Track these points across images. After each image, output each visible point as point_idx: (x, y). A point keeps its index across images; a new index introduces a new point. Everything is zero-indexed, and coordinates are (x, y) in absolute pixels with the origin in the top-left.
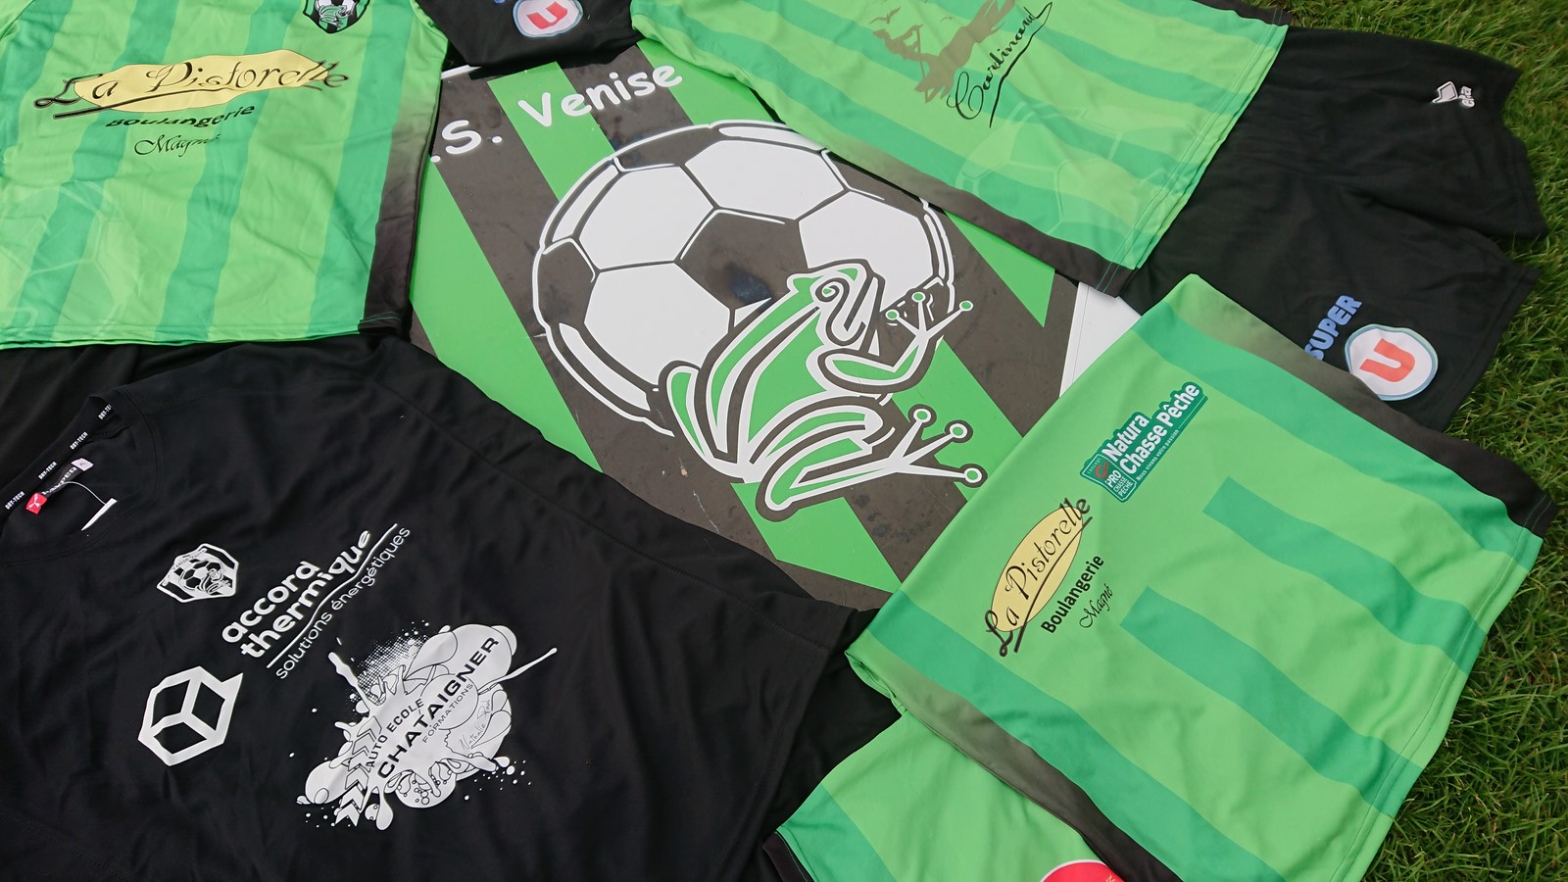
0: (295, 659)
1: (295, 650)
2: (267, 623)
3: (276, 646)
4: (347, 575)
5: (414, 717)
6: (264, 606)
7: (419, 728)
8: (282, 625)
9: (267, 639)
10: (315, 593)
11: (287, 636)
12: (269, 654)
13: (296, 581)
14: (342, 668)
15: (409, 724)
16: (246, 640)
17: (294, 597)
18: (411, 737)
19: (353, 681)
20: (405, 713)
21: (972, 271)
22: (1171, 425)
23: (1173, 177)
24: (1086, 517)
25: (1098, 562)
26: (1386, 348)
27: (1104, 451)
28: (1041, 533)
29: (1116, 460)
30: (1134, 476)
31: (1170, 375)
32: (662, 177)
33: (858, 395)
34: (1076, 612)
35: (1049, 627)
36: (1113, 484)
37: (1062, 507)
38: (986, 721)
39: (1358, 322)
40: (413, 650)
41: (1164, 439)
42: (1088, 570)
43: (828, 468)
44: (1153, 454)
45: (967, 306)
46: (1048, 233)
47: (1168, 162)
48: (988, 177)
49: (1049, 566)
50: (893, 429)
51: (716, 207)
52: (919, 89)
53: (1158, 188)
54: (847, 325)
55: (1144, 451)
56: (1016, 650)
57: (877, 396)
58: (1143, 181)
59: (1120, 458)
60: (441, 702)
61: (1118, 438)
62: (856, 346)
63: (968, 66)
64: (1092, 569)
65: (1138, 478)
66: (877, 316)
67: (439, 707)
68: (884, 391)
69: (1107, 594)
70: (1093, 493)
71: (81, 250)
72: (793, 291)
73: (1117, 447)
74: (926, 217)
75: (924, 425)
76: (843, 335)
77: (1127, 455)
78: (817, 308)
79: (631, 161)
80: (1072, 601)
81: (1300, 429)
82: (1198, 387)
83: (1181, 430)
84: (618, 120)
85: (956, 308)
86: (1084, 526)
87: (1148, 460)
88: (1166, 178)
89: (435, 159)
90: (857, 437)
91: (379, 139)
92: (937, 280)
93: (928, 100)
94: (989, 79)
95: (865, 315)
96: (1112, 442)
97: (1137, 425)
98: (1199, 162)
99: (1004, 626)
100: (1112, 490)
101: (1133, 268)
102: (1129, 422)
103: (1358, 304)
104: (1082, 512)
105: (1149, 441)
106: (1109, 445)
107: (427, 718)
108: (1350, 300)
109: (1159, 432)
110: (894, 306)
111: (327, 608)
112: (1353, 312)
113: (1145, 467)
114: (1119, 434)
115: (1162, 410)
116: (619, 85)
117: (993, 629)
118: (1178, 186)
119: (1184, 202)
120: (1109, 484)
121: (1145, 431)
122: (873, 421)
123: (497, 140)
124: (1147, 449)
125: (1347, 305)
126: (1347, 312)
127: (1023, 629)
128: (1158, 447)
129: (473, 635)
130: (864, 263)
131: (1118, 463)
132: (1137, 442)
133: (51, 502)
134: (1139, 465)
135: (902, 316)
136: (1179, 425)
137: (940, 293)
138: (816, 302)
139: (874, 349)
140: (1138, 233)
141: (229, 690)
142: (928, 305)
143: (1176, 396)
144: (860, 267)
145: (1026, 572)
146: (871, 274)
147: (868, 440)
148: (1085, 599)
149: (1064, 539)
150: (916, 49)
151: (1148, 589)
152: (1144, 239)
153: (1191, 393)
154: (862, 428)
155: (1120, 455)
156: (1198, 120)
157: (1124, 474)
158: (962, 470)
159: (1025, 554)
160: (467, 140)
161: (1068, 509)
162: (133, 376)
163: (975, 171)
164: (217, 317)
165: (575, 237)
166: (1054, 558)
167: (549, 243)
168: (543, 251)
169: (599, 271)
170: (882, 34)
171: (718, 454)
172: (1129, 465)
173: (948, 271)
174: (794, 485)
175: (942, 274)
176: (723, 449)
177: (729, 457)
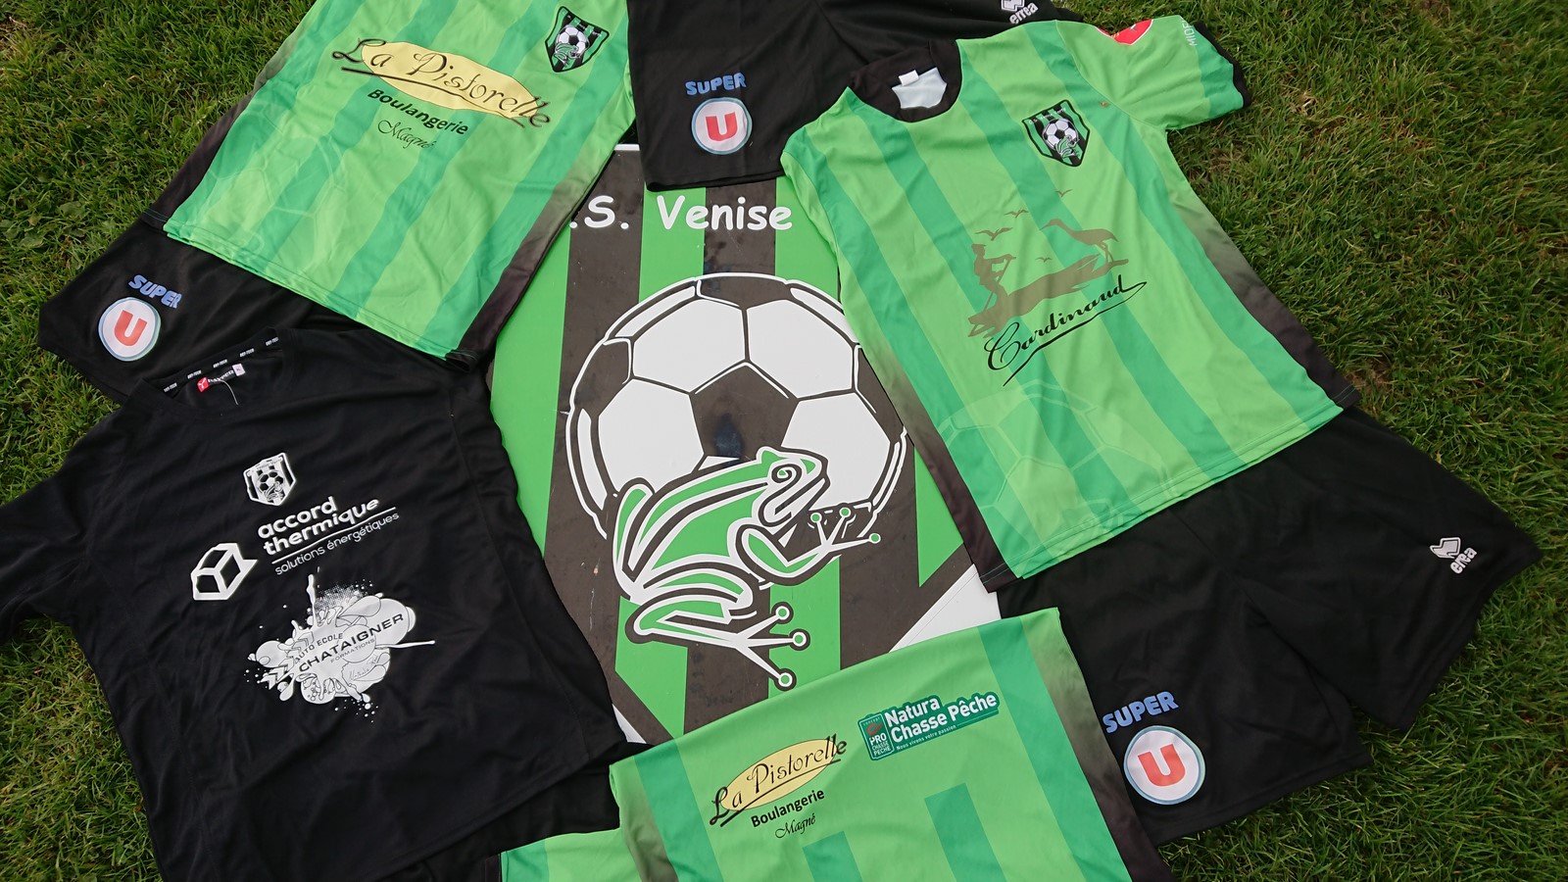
0: (290, 565)
1: (292, 559)
2: (286, 535)
3: (285, 551)
4: (348, 524)
5: (333, 643)
6: (292, 521)
7: (332, 652)
8: (295, 539)
9: (282, 545)
10: (323, 529)
11: (294, 548)
12: (278, 555)
13: (319, 512)
14: (311, 590)
15: (327, 647)
16: (270, 540)
17: (313, 522)
18: (326, 655)
19: (313, 600)
20: (330, 638)
21: (901, 509)
22: (954, 719)
23: (1113, 511)
24: (837, 757)
25: (820, 795)
26: (1170, 754)
27: (887, 714)
28: (799, 751)
29: (890, 725)
30: (895, 744)
31: (986, 678)
32: (722, 314)
33: (749, 571)
34: (781, 821)
35: (756, 821)
36: (875, 743)
37: (828, 739)
38: (666, 862)
39: (1165, 720)
40: (355, 598)
41: (940, 727)
42: (809, 797)
43: (692, 619)
44: (924, 734)
45: (875, 539)
46: (979, 508)
47: (1119, 496)
48: (968, 434)
49: (788, 777)
50: (755, 613)
51: (747, 359)
52: (972, 320)
53: (1092, 515)
54: (778, 510)
55: (917, 730)
56: (722, 825)
57: (761, 580)
58: (1085, 504)
59: (894, 725)
60: (351, 642)
61: (905, 709)
62: (773, 531)
63: (1025, 319)
64: (812, 798)
65: (898, 748)
66: (806, 512)
67: (349, 645)
68: (769, 577)
69: (810, 821)
70: (856, 741)
71: (310, 205)
72: (759, 460)
73: (898, 716)
74: (897, 445)
75: (779, 622)
76: (770, 516)
77: (902, 726)
78: (766, 484)
79: (710, 289)
80: (784, 811)
81: (1047, 778)
82: (997, 701)
83: (958, 728)
84: (722, 245)
85: (866, 537)
86: (831, 763)
87: (915, 737)
88: (1107, 509)
89: (574, 225)
90: (727, 605)
91: (543, 191)
92: (868, 505)
93: (973, 334)
94: (1031, 341)
95: (795, 509)
96: (897, 711)
97: (928, 707)
98: (1143, 510)
99: (726, 803)
100: (870, 748)
101: (1018, 577)
102: (924, 701)
103: (1175, 706)
104: (838, 752)
105: (928, 723)
106: (893, 712)
107: (338, 649)
108: (1171, 698)
109: (942, 719)
110: (821, 511)
111: (324, 544)
112: (1166, 709)
113: (910, 742)
114: (907, 707)
115: (957, 704)
116: (741, 210)
117: (717, 802)
118: (1110, 523)
119: (1105, 539)
120: (872, 742)
121: (932, 713)
122: (746, 598)
123: (625, 226)
124: (922, 729)
125: (1166, 701)
126: (1160, 707)
127: (738, 812)
128: (931, 731)
129: (394, 607)
130: (824, 462)
131: (890, 729)
132: (918, 720)
133: (212, 387)
134: (906, 738)
135: (822, 522)
136: (961, 722)
137: (863, 516)
138: (769, 479)
139: (784, 541)
140: (1043, 549)
141: (246, 566)
142: (848, 522)
143: (976, 698)
144: (819, 464)
145: (770, 772)
146: (823, 474)
147: (733, 612)
148: (794, 817)
149: (812, 764)
150: (997, 278)
151: (842, 833)
152: (1043, 557)
153: (990, 701)
154: (735, 600)
155: (897, 723)
156: (1177, 468)
157: (889, 739)
158: (780, 672)
159: (778, 760)
160: (604, 217)
161: (831, 743)
162: (302, 323)
163: (962, 423)
164: (370, 303)
165: (633, 339)
166: (794, 774)
167: (612, 336)
168: (604, 342)
169: (633, 377)
170: (979, 249)
171: (626, 568)
172: (898, 734)
173: (882, 501)
174: (662, 621)
175: (876, 501)
176: (632, 565)
177: (633, 575)
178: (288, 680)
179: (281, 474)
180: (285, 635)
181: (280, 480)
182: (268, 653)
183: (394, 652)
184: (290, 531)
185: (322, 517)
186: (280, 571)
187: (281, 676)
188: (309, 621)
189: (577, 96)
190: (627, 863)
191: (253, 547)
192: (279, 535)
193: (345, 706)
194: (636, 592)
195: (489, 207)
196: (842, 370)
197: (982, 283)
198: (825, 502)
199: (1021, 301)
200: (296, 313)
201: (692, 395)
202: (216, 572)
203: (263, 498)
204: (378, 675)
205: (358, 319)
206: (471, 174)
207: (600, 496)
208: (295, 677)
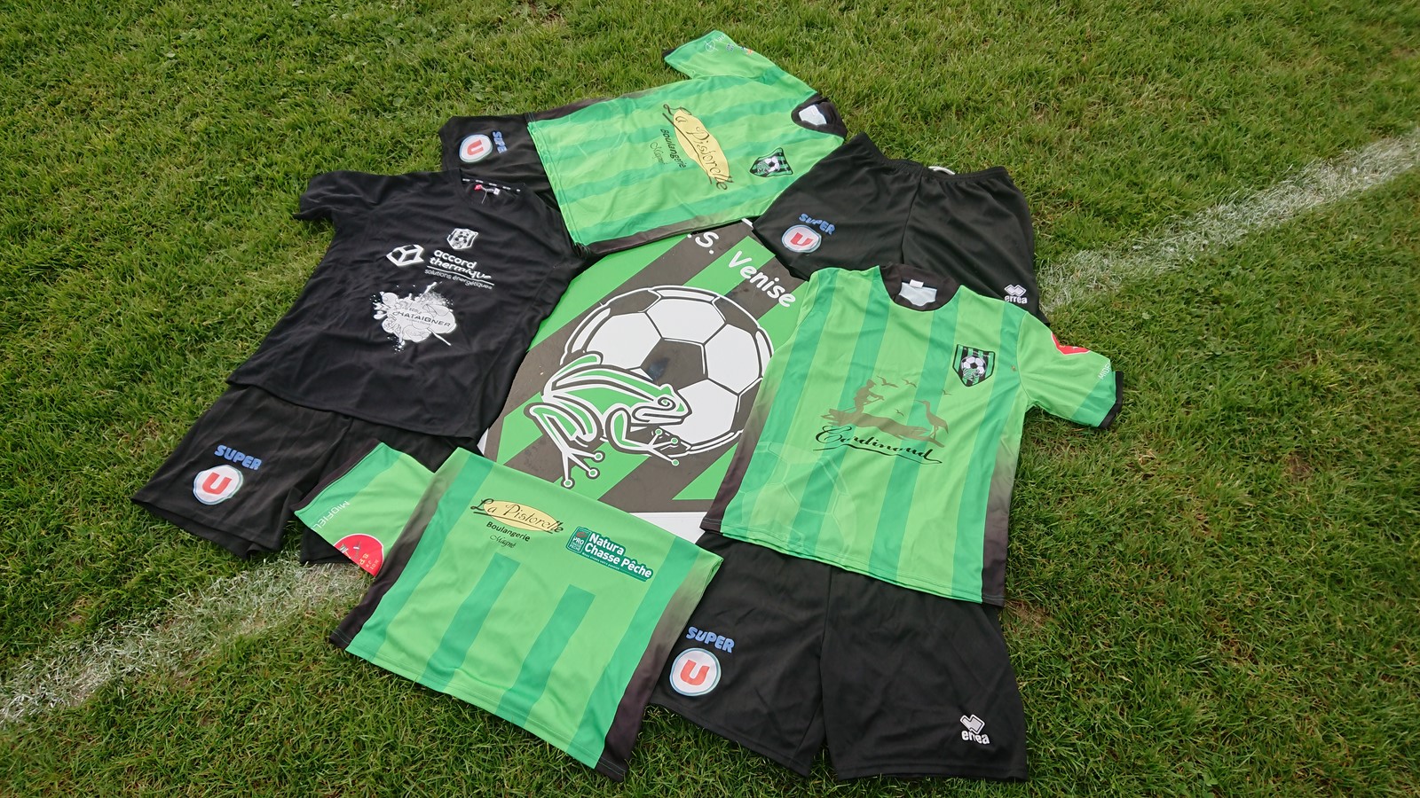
0: (433, 273)
1: (435, 272)
2: (445, 261)
3: (437, 266)
5: (415, 313)
6: (452, 258)
7: (411, 316)
8: (445, 265)
9: (438, 263)
10: (460, 270)
11: (442, 268)
12: (432, 266)
13: (466, 264)
14: (429, 287)
15: (411, 313)
16: (437, 258)
17: (460, 265)
18: (408, 315)
19: (426, 291)
20: (417, 311)
21: (703, 461)
22: (622, 565)
23: (800, 543)
24: (553, 532)
25: (527, 539)
26: (705, 669)
27: (594, 534)
29: (591, 540)
31: (656, 562)
33: (604, 428)
34: (500, 534)
35: (490, 524)
36: (575, 541)
37: (558, 522)
38: (436, 503)
39: (721, 655)
42: (522, 536)
43: (558, 426)
44: (601, 559)
47: (812, 539)
48: (771, 456)
49: (522, 521)
50: (587, 446)
53: (788, 536)
55: (600, 554)
56: (474, 512)
57: (605, 436)
58: (790, 528)
59: (592, 542)
60: (421, 318)
61: (604, 540)
62: (633, 421)
65: (583, 553)
67: (419, 319)
68: (609, 437)
69: (511, 545)
70: (569, 531)
71: (591, 153)
72: (660, 388)
73: (598, 540)
74: (732, 434)
76: (639, 414)
77: (595, 546)
78: (652, 400)
79: (720, 304)
80: (505, 532)
81: (635, 627)
82: (651, 577)
83: (619, 570)
84: (746, 290)
85: (673, 459)
86: (548, 532)
87: (596, 557)
88: (800, 539)
89: (690, 236)
90: (579, 432)
91: (692, 213)
92: (689, 447)
93: (824, 417)
95: (653, 420)
96: (600, 537)
97: (617, 549)
98: (816, 554)
99: (486, 507)
100: (571, 541)
101: (722, 532)
102: (617, 545)
103: (730, 651)
104: (556, 530)
105: (608, 556)
106: (598, 536)
107: (414, 317)
109: (617, 560)
110: (664, 431)
111: (453, 275)
114: (607, 540)
115: (631, 561)
116: (772, 283)
117: (484, 502)
118: (792, 546)
119: (782, 551)
120: (574, 539)
121: (614, 553)
122: (589, 437)
123: (711, 252)
124: (603, 556)
125: (728, 645)
126: (723, 646)
127: (487, 514)
128: (606, 560)
129: (452, 319)
130: (690, 412)
131: (589, 542)
132: (605, 550)
133: (481, 190)
134: (592, 553)
135: (659, 436)
136: (624, 570)
138: (656, 399)
139: (633, 429)
140: (746, 529)
142: (671, 446)
143: (642, 566)
145: (518, 512)
146: (683, 418)
147: (578, 438)
148: (507, 537)
149: (539, 525)
150: (866, 403)
151: (518, 564)
152: (742, 533)
153: (647, 574)
154: (584, 433)
155: (595, 542)
156: (856, 552)
157: (584, 546)
158: (570, 478)
160: (707, 242)
161: (557, 524)
162: (539, 193)
163: (775, 448)
164: (573, 205)
165: (663, 298)
166: (528, 522)
167: (655, 290)
168: (650, 290)
169: (646, 312)
170: (871, 384)
171: (555, 383)
172: (590, 548)
173: (697, 451)
174: (545, 415)
175: (693, 448)
176: (558, 384)
177: (554, 387)
178: (385, 312)
179: (468, 240)
180: (402, 295)
181: (465, 241)
182: (390, 298)
183: (432, 336)
184: (448, 261)
185: (465, 267)
186: (427, 272)
187: (384, 309)
188: (416, 298)
189: (749, 187)
190: (422, 490)
191: (428, 255)
192: (442, 259)
193: (394, 339)
194: (548, 395)
195: (661, 204)
196: (743, 383)
197: (855, 399)
198: (670, 429)
199: (865, 420)
200: (542, 187)
201: (662, 339)
202: (405, 253)
203: (451, 243)
204: (417, 340)
205: (561, 207)
206: (667, 185)
207: (577, 346)
208: (388, 314)
